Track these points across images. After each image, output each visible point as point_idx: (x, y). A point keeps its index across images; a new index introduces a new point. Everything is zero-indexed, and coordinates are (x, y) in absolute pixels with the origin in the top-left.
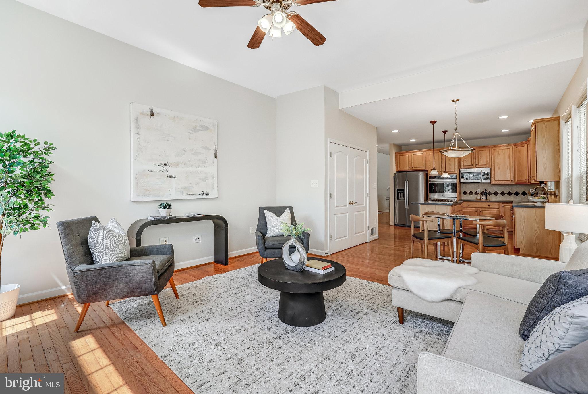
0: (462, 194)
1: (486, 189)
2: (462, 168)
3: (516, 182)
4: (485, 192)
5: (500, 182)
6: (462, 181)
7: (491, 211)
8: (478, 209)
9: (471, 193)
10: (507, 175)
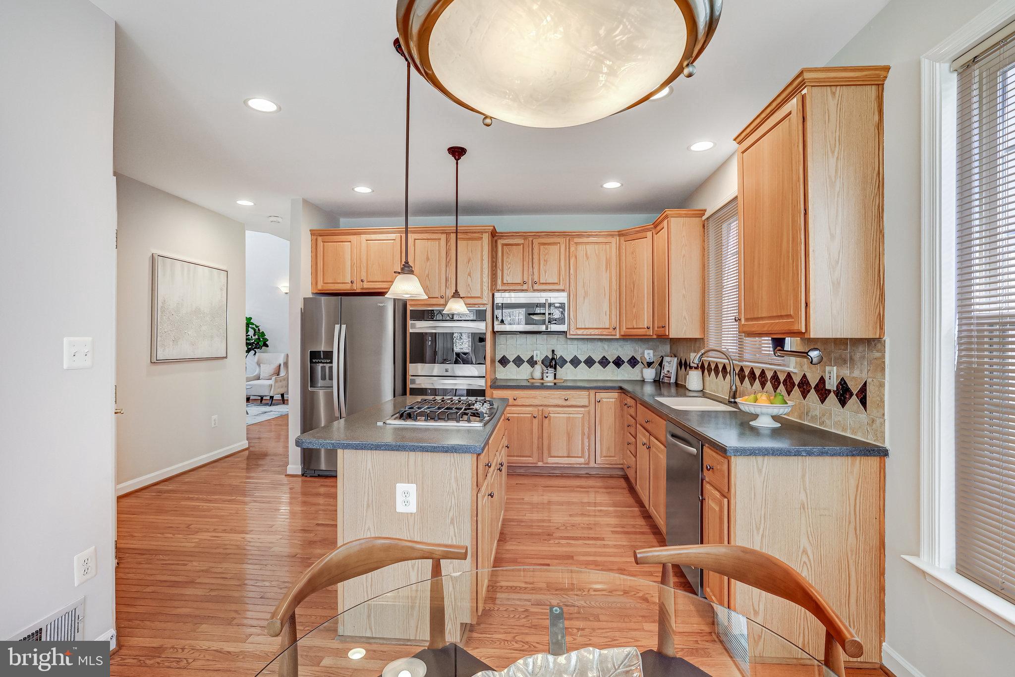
0: (498, 364)
1: (553, 351)
2: (498, 291)
3: (623, 333)
4: (553, 359)
5: (589, 332)
6: (498, 327)
7: (571, 416)
8: (541, 408)
9: (518, 361)
10: (604, 313)
